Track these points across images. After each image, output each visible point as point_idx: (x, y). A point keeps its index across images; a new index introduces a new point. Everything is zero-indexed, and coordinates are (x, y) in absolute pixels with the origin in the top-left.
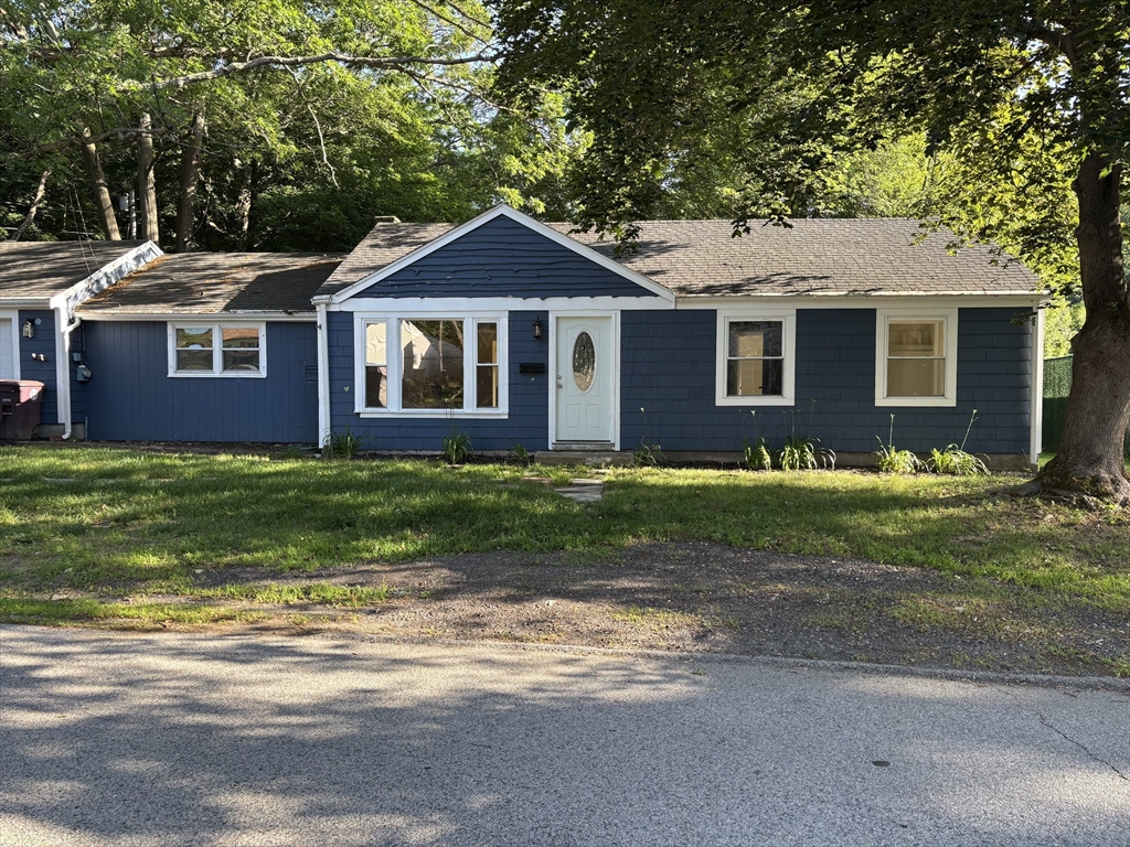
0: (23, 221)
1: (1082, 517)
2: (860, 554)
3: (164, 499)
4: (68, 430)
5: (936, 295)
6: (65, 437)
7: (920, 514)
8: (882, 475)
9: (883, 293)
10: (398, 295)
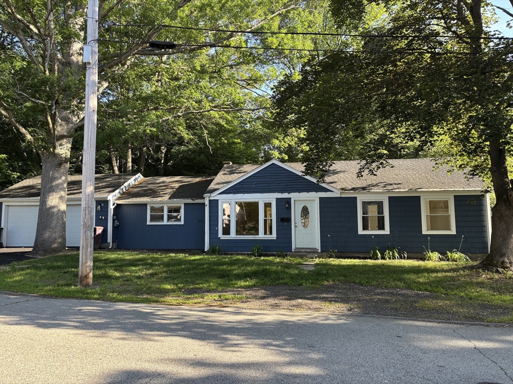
0: (76, 161)
1: (496, 276)
2: (409, 287)
3: (163, 268)
4: (111, 245)
5: (444, 190)
6: (110, 247)
7: (434, 275)
8: (426, 262)
9: (422, 190)
10: (235, 193)
